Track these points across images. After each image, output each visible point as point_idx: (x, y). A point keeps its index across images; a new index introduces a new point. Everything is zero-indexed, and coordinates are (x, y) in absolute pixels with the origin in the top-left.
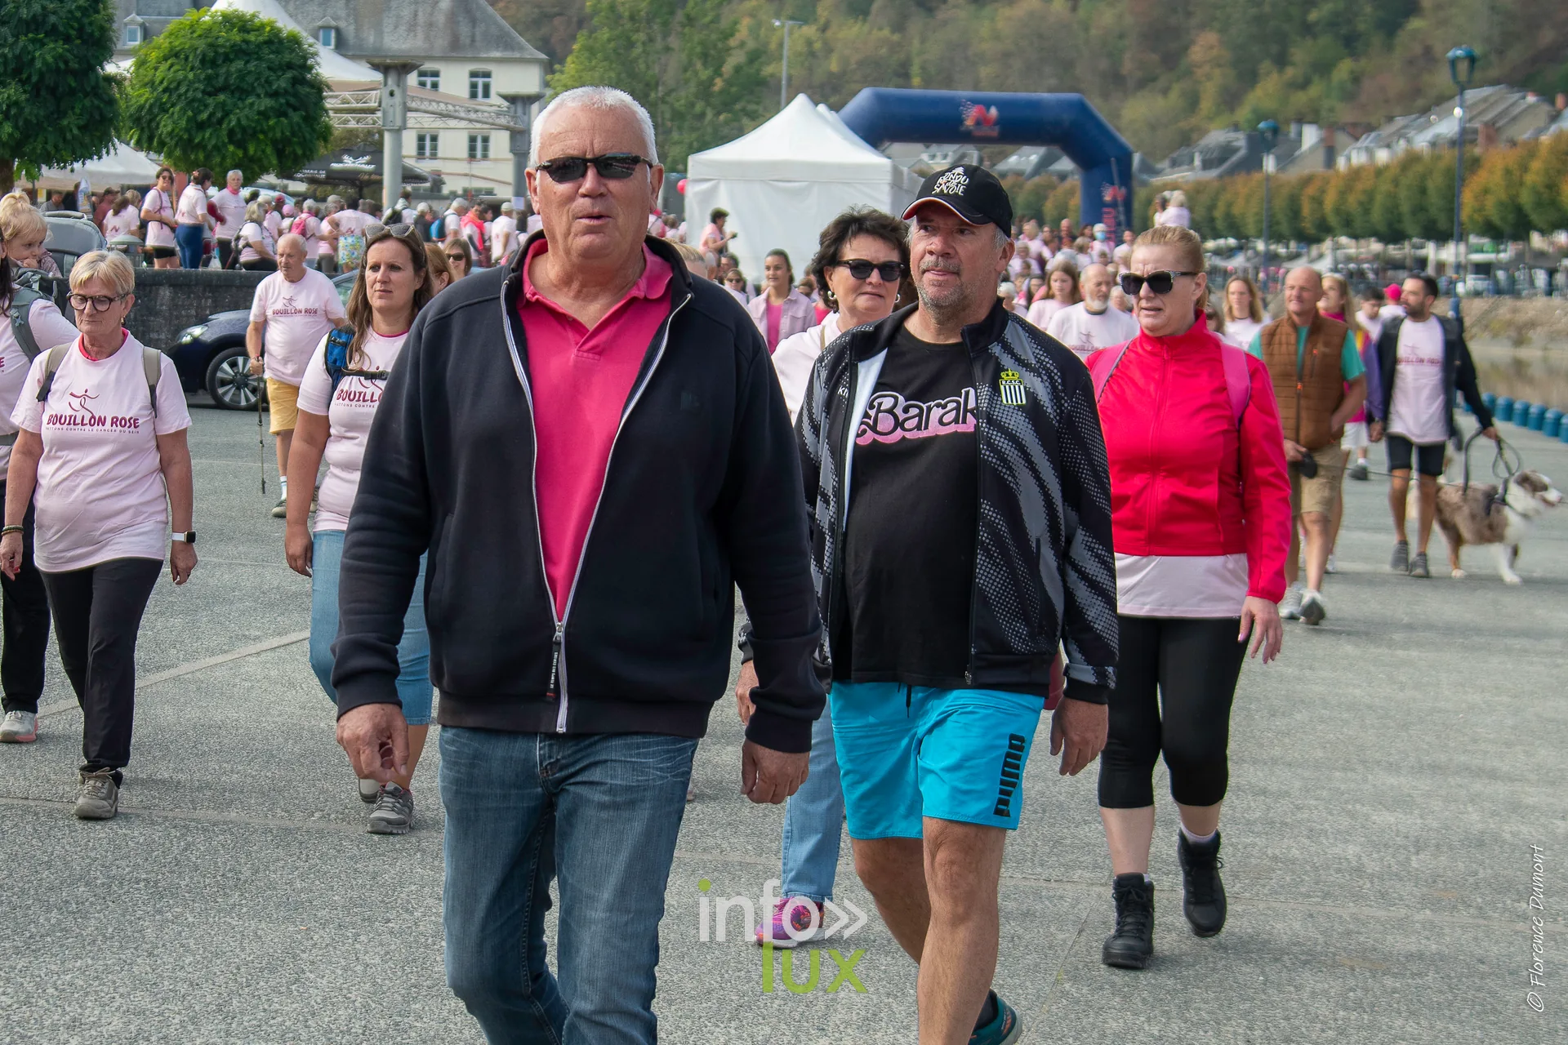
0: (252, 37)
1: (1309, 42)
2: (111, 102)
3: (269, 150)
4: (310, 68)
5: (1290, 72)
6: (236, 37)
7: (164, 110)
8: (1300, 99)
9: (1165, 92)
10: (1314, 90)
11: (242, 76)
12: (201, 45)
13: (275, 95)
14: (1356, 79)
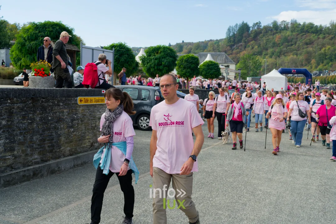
0: (213, 63)
1: (326, 60)
2: (199, 71)
3: (214, 76)
4: (219, 67)
5: (324, 64)
6: (211, 63)
7: (203, 71)
8: (325, 67)
9: (308, 66)
10: (327, 66)
11: (212, 67)
12: (207, 64)
13: (215, 70)
14: (332, 65)
